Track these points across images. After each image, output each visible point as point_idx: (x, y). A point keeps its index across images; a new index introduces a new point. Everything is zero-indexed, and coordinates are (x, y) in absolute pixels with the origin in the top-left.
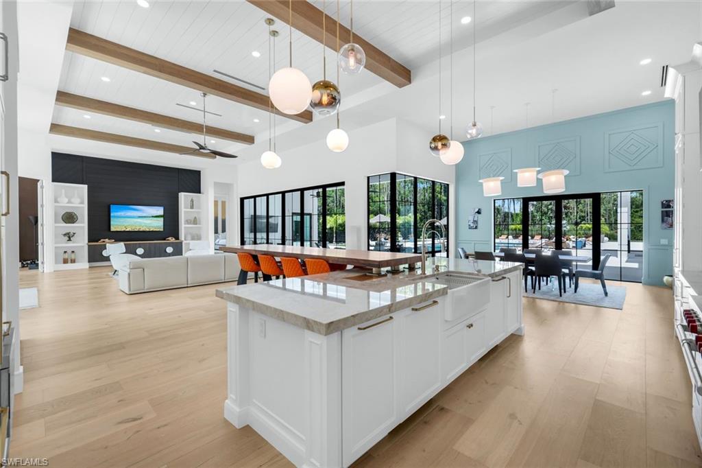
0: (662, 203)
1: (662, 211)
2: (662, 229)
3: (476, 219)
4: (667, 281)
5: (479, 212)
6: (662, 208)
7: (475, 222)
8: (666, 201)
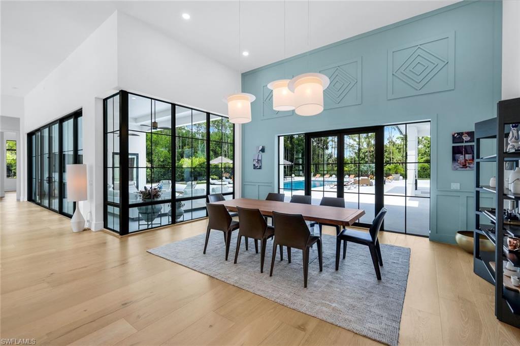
0: (453, 136)
1: (453, 147)
2: (453, 170)
3: (260, 158)
4: (460, 239)
5: (263, 150)
6: (454, 142)
7: (259, 161)
8: (458, 134)
